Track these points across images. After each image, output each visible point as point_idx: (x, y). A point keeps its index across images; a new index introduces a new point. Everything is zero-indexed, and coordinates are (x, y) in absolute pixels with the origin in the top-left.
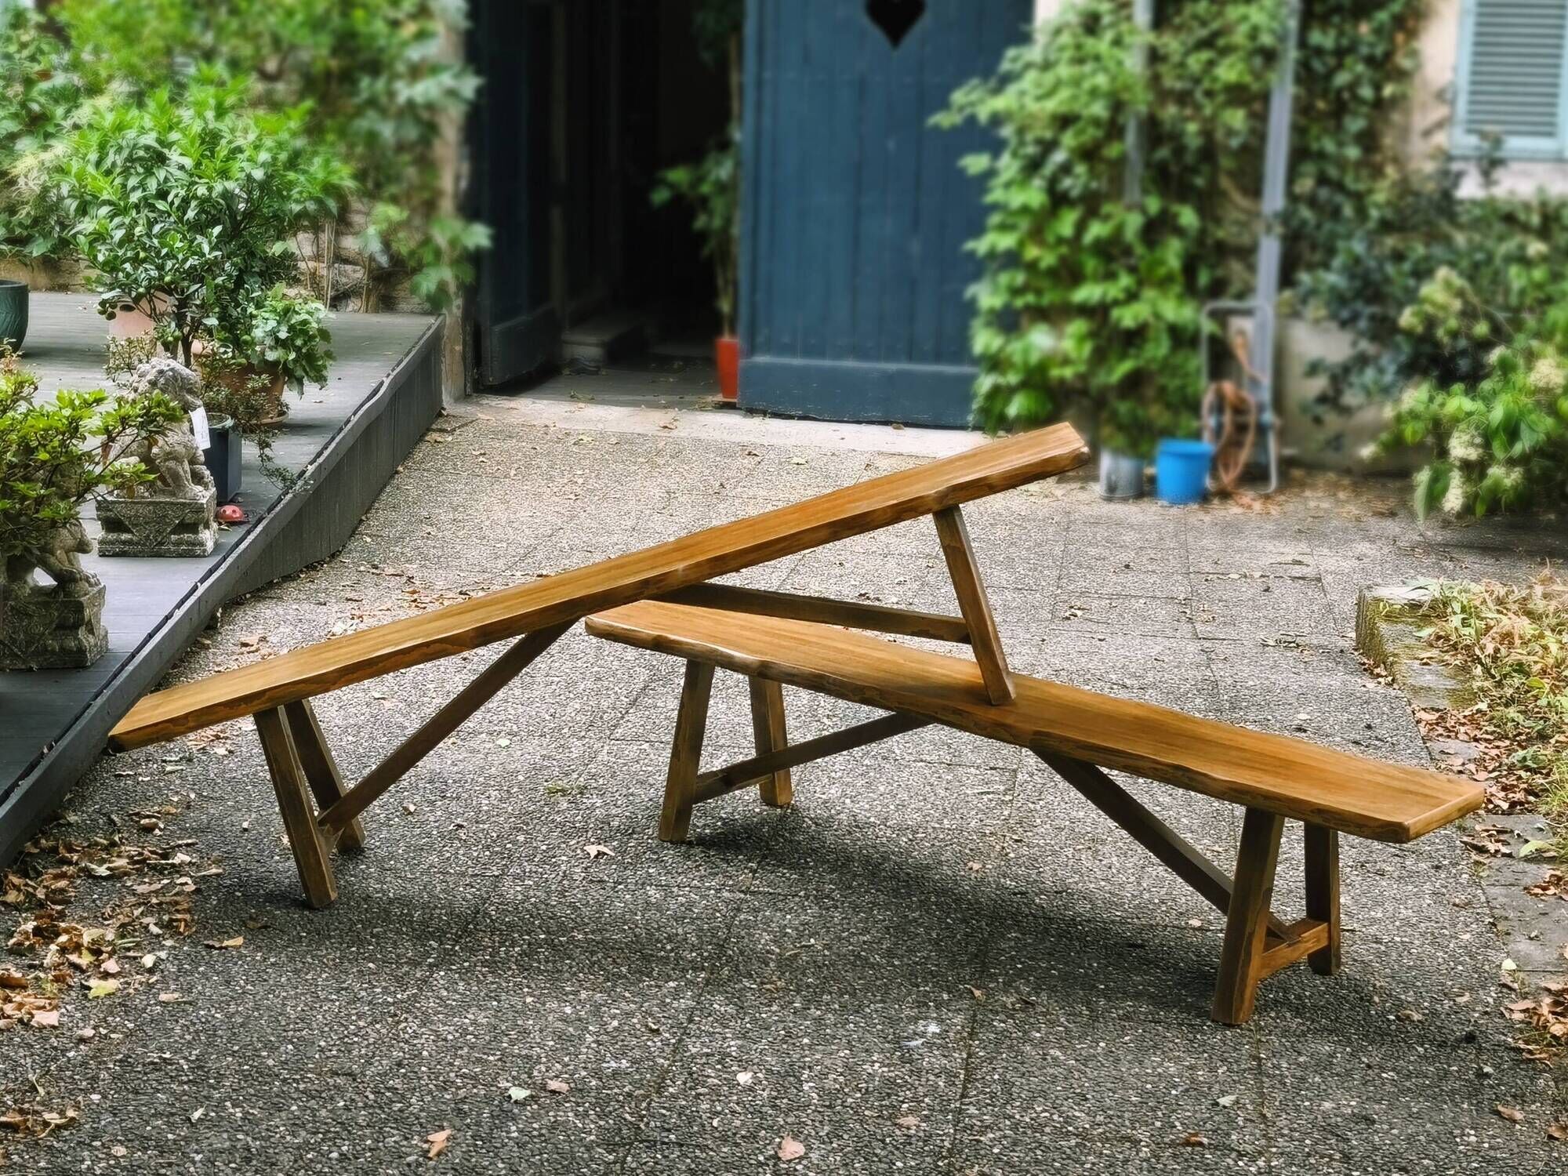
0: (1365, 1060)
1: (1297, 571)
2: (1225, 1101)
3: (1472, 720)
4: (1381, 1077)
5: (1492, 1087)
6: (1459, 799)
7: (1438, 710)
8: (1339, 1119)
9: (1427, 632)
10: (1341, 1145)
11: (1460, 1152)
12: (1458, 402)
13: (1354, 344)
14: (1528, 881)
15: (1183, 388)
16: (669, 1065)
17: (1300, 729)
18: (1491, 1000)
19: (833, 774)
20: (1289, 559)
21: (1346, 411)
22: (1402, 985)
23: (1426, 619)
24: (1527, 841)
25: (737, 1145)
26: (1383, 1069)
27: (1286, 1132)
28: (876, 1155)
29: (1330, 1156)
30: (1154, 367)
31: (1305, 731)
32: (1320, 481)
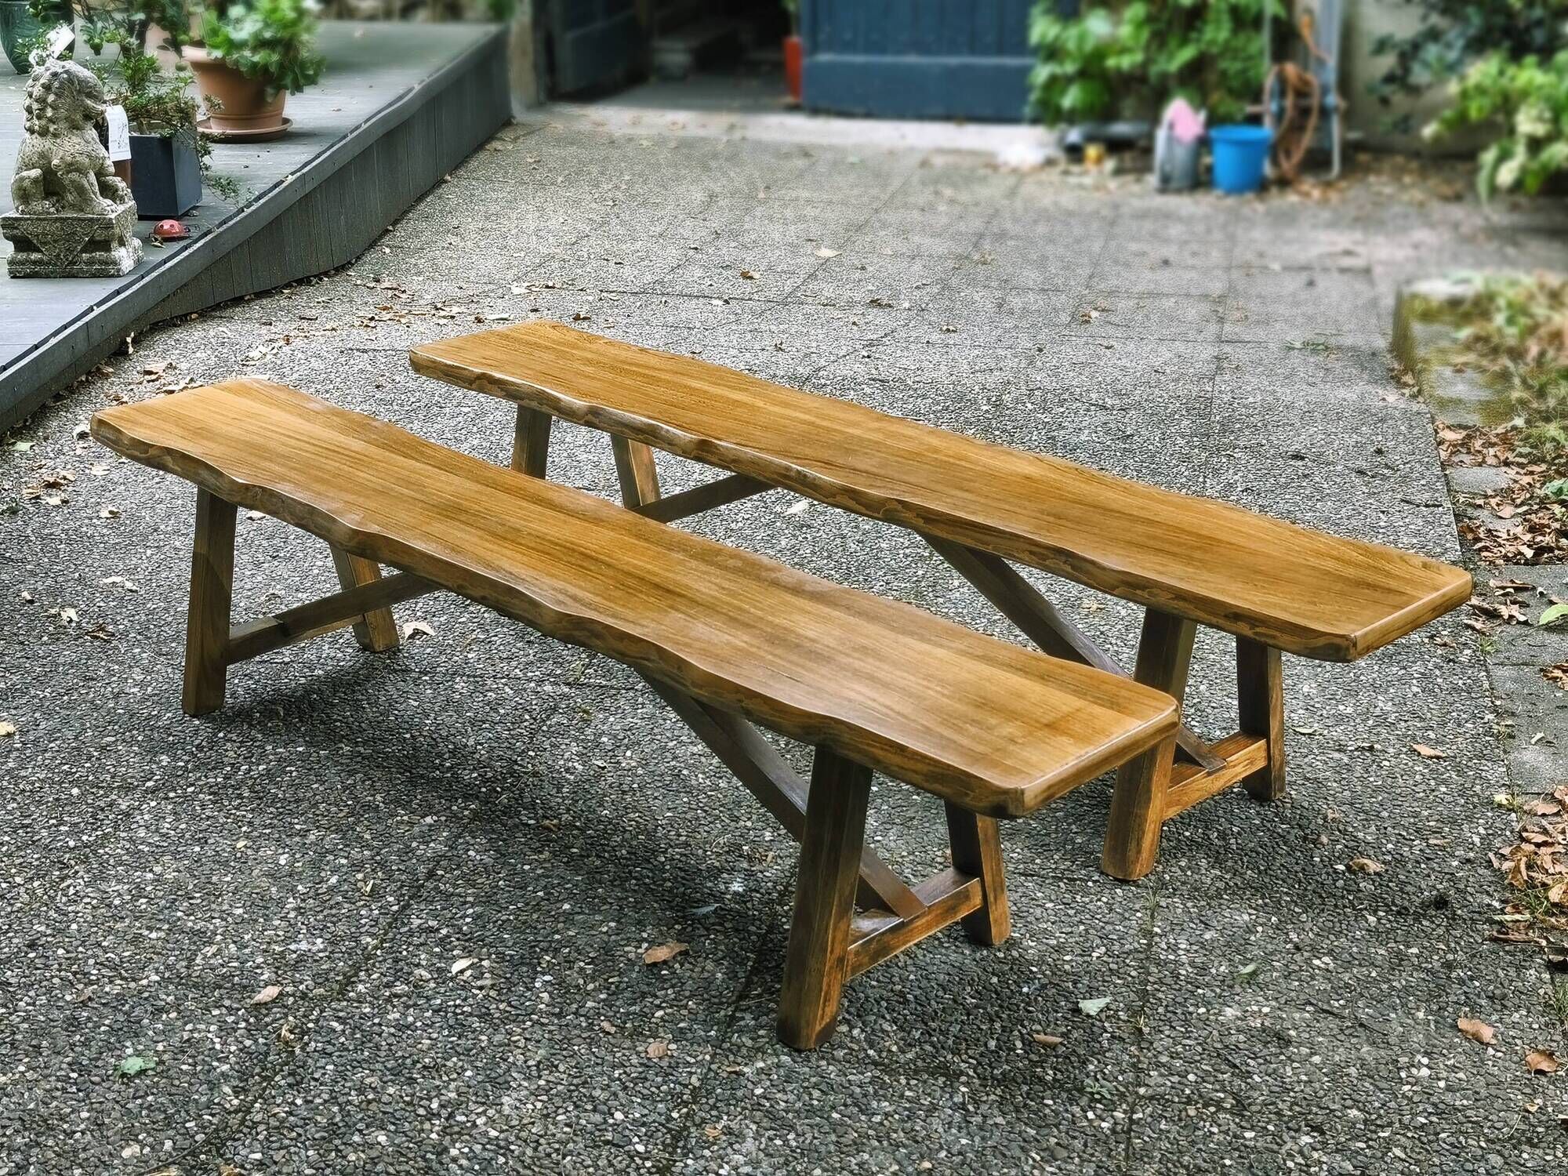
0: (1293, 936)
1: (1347, 262)
2: (1091, 1006)
3: (1505, 440)
4: (1310, 965)
5: (1462, 982)
6: (1435, 595)
7: (1466, 428)
8: (1242, 1038)
9: (1465, 333)
10: (1237, 1082)
11: (1404, 1096)
12: (1529, 74)
13: (1424, 18)
14: (1546, 658)
15: (1244, 71)
16: (376, 948)
17: (1298, 457)
18: (1476, 839)
19: (733, 525)
20: (1339, 248)
21: (1415, 91)
22: (1362, 816)
23: (1466, 318)
24: (1552, 603)
25: (411, 1081)
26: (1316, 952)
27: (1164, 1059)
28: (592, 1099)
29: (1219, 1105)
30: (1215, 50)
31: (1302, 459)
32: (1387, 165)
